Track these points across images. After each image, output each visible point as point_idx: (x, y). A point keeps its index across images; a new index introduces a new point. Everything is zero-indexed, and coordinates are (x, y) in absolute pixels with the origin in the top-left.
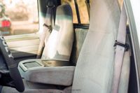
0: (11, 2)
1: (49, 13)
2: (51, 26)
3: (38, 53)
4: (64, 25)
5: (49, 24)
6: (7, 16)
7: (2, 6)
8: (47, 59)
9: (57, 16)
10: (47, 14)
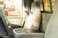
0: (8, 4)
1: (28, 6)
2: (28, 12)
3: (22, 25)
4: (36, 12)
5: (27, 11)
6: (6, 9)
7: (4, 5)
8: (26, 28)
9: (32, 7)
10: (27, 6)
